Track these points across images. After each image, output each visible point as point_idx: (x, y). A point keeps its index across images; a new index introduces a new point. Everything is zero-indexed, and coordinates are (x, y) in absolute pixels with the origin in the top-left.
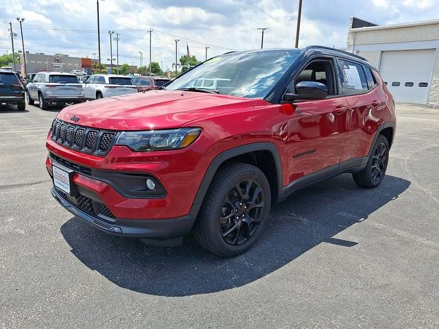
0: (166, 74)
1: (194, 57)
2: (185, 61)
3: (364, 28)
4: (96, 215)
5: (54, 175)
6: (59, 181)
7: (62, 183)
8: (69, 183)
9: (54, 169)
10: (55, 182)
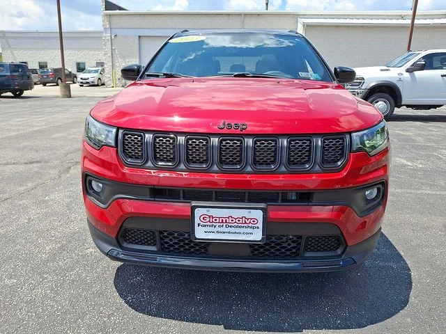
4: (301, 257)
5: (197, 221)
6: (217, 229)
7: (229, 229)
8: (260, 225)
9: (198, 212)
10: (200, 233)
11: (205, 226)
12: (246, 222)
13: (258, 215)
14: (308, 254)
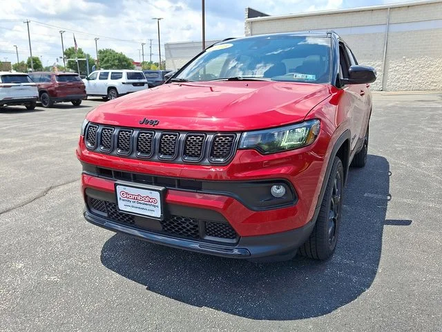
0: (47, 69)
1: (80, 50)
2: (70, 54)
3: (259, 18)
4: (201, 239)
5: (119, 196)
6: (131, 204)
7: (139, 205)
8: (159, 204)
9: (119, 189)
10: (122, 206)
11: (124, 200)
12: (150, 201)
13: (157, 196)
14: (208, 238)
